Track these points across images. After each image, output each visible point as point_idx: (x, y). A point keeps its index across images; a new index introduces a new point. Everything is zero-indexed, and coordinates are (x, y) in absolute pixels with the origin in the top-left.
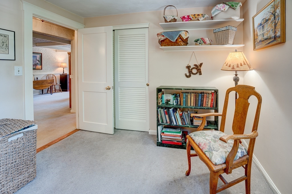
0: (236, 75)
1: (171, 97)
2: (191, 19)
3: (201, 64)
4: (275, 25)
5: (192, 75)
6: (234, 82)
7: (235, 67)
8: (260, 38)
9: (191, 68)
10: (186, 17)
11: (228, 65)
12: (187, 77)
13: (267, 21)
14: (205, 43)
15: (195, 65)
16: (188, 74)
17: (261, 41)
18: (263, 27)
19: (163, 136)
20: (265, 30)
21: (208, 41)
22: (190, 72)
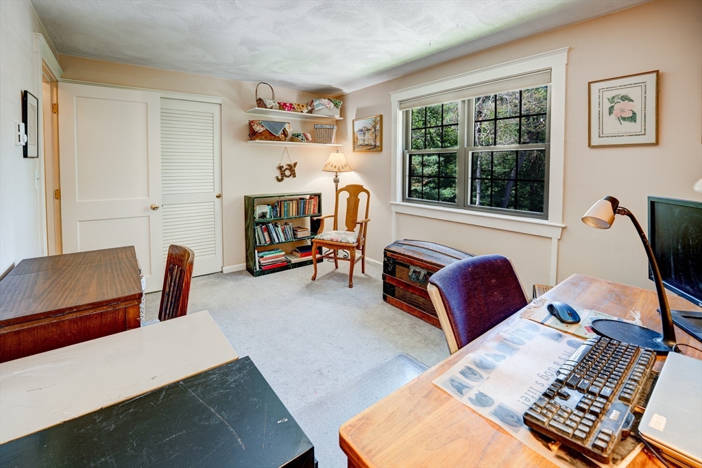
0: (336, 176)
1: (267, 209)
2: (294, 108)
3: (295, 164)
4: (376, 136)
5: (285, 178)
6: (334, 184)
7: (341, 168)
8: (360, 142)
9: (283, 169)
10: (288, 105)
11: (334, 166)
12: (279, 180)
13: (368, 130)
14: (307, 139)
15: (289, 165)
16: (280, 178)
17: (361, 145)
18: (364, 134)
19: (262, 262)
20: (366, 137)
21: (310, 139)
22: (283, 174)
